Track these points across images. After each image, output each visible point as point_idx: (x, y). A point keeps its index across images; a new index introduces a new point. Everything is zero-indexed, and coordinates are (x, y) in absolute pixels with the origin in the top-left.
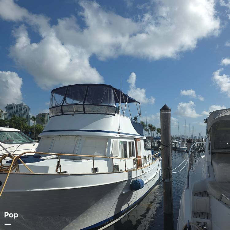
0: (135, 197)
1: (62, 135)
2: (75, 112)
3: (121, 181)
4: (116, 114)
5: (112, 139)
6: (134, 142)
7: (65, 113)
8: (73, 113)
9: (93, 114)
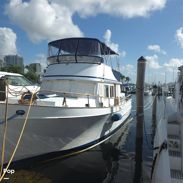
0: (114, 126)
1: (60, 80)
2: (69, 62)
3: (106, 114)
4: (102, 64)
5: (98, 83)
6: (113, 86)
7: (60, 62)
8: (67, 62)
9: (83, 63)
